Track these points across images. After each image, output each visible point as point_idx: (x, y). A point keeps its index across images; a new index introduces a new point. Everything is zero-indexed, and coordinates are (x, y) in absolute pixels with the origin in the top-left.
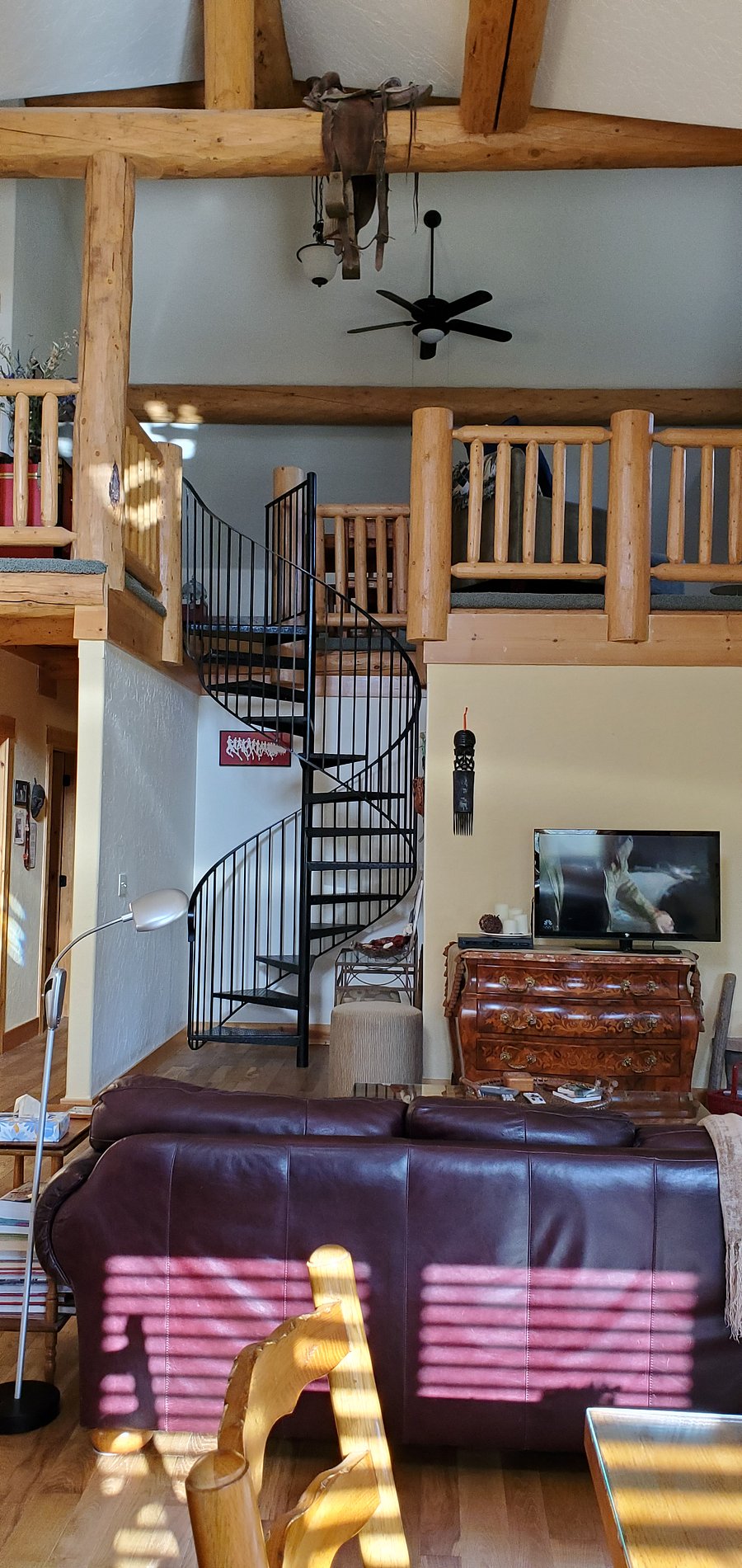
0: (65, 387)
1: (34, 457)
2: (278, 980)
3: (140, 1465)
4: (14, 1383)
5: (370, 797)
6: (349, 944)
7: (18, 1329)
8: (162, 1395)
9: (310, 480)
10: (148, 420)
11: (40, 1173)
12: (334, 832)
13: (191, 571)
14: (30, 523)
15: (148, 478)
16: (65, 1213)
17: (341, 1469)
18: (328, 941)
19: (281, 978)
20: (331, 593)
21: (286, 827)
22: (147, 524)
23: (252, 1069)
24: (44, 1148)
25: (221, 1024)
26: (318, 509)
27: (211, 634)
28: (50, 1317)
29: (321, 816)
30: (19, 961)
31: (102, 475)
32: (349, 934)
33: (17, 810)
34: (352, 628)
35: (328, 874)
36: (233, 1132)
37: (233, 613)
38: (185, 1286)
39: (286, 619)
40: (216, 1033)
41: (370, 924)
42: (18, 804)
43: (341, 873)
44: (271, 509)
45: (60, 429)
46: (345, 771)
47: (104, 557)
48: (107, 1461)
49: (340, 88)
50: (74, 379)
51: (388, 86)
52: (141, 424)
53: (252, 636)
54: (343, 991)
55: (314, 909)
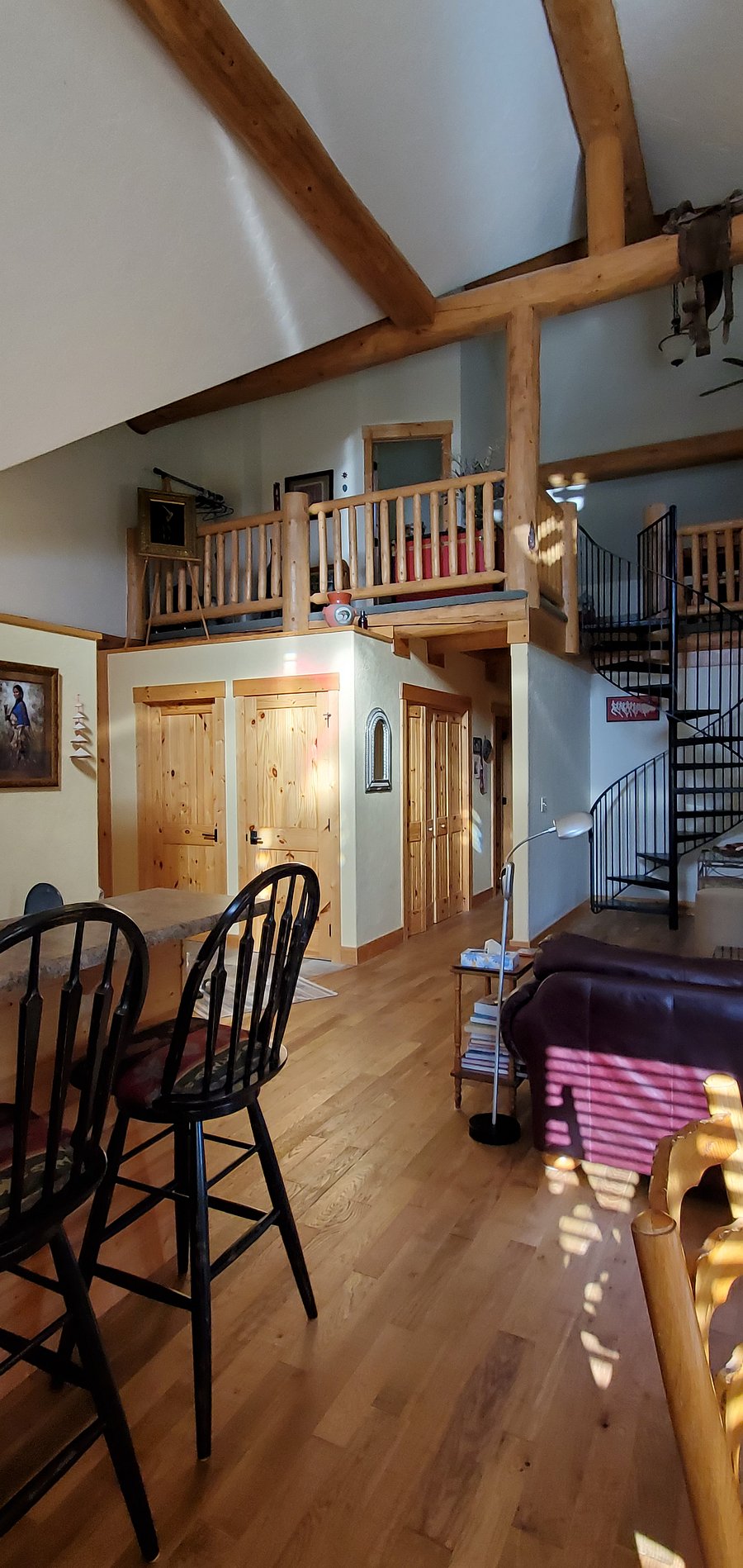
0: (495, 476)
1: (479, 526)
2: (653, 870)
3: (573, 1179)
4: (491, 1114)
5: (722, 740)
6: (709, 846)
7: (493, 1083)
8: (587, 1138)
9: (672, 512)
10: (551, 487)
11: (503, 991)
12: (694, 767)
13: (585, 587)
14: (477, 570)
15: (554, 529)
16: (521, 1015)
17: (734, 1227)
18: (690, 844)
19: (655, 868)
20: (689, 591)
21: (657, 764)
22: (554, 561)
23: (638, 929)
24: (504, 974)
25: (614, 897)
26: (678, 533)
27: (599, 630)
28: (511, 1078)
29: (683, 755)
30: (479, 851)
31: (521, 533)
32: (707, 839)
33: (474, 756)
34: (707, 615)
35: (690, 797)
36: (630, 975)
37: (615, 613)
38: (600, 1071)
39: (654, 614)
40: (610, 904)
41: (724, 832)
42: (475, 752)
43: (699, 796)
44: (642, 537)
45: (494, 504)
46: (703, 721)
47: (526, 587)
48: (550, 1171)
49: (692, 211)
50: (502, 470)
51: (731, 198)
52: (547, 491)
53: (629, 629)
54: (704, 880)
55: (680, 821)
